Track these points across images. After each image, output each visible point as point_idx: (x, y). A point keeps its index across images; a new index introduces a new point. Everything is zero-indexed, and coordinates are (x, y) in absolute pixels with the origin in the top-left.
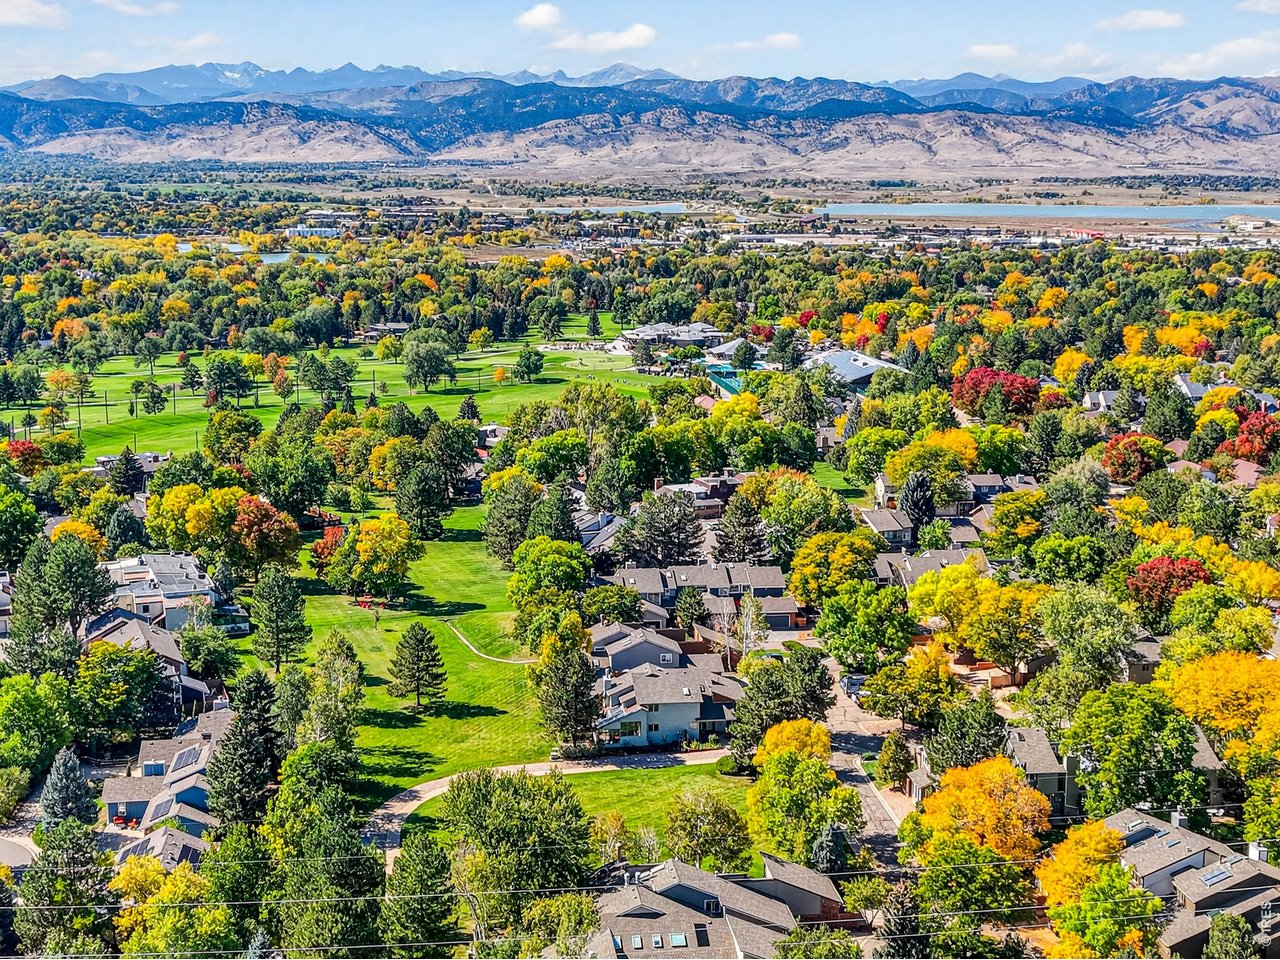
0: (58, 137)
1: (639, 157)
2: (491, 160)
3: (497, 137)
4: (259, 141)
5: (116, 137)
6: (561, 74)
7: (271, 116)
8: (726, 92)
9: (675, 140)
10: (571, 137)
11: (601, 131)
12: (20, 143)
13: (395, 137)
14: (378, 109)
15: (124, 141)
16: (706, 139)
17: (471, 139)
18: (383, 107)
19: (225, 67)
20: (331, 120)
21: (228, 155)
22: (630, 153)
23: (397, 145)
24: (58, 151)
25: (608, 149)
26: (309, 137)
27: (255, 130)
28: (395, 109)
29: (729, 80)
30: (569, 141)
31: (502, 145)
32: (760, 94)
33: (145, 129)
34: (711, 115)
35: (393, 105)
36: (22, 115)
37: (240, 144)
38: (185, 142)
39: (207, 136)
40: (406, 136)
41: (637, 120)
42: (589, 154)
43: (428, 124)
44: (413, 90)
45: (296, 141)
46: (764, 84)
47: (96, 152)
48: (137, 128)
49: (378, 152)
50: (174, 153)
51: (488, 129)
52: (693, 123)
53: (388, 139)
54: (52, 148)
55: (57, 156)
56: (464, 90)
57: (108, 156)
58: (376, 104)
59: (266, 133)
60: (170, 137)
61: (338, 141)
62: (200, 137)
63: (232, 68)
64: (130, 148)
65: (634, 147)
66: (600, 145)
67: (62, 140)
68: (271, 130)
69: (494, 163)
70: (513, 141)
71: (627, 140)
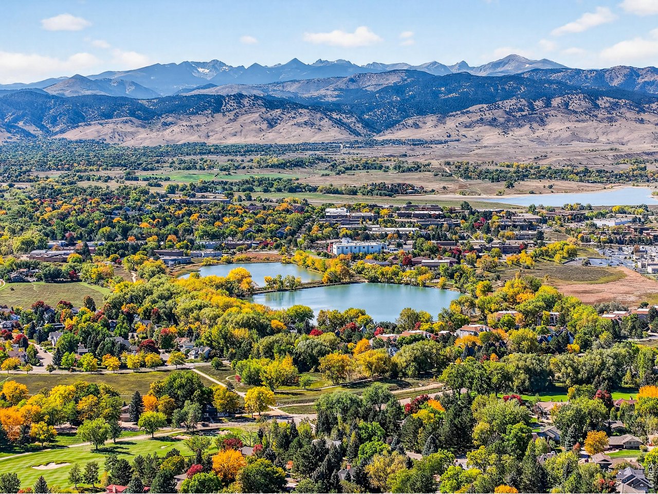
0: (77, 127)
1: (553, 136)
2: (428, 139)
3: (431, 120)
4: (236, 126)
5: (122, 125)
6: (463, 64)
7: (244, 106)
8: (612, 79)
9: (583, 121)
10: (495, 119)
11: (519, 114)
12: (48, 131)
13: (345, 120)
14: (325, 96)
15: (128, 128)
16: (611, 120)
17: (410, 122)
18: (329, 95)
19: (199, 64)
20: (294, 109)
21: (211, 138)
22: (546, 133)
23: (347, 127)
24: (77, 138)
25: (526, 128)
26: (276, 123)
27: (232, 117)
28: (338, 96)
29: (613, 69)
30: (493, 123)
31: (436, 126)
32: (640, 81)
33: (146, 119)
34: (612, 100)
35: (336, 93)
36: (50, 108)
37: (219, 129)
38: (176, 129)
39: (194, 123)
40: (354, 119)
41: (548, 105)
42: (511, 133)
43: (370, 109)
44: (352, 80)
45: (264, 126)
46: (644, 72)
47: (107, 138)
48: (139, 118)
49: (332, 134)
50: (168, 137)
51: (422, 112)
52: (597, 107)
53: (339, 123)
54: (73, 135)
55: (76, 142)
56: (393, 80)
57: (116, 141)
58: (322, 92)
59: (241, 119)
60: (165, 124)
61: (299, 125)
62: (188, 124)
63: (203, 65)
64: (133, 134)
65: (548, 127)
66: (520, 126)
67: (81, 128)
68: (245, 117)
69: (431, 142)
70: (445, 123)
71: (542, 120)
